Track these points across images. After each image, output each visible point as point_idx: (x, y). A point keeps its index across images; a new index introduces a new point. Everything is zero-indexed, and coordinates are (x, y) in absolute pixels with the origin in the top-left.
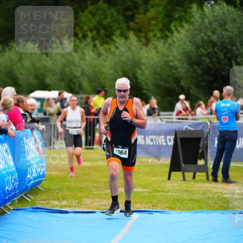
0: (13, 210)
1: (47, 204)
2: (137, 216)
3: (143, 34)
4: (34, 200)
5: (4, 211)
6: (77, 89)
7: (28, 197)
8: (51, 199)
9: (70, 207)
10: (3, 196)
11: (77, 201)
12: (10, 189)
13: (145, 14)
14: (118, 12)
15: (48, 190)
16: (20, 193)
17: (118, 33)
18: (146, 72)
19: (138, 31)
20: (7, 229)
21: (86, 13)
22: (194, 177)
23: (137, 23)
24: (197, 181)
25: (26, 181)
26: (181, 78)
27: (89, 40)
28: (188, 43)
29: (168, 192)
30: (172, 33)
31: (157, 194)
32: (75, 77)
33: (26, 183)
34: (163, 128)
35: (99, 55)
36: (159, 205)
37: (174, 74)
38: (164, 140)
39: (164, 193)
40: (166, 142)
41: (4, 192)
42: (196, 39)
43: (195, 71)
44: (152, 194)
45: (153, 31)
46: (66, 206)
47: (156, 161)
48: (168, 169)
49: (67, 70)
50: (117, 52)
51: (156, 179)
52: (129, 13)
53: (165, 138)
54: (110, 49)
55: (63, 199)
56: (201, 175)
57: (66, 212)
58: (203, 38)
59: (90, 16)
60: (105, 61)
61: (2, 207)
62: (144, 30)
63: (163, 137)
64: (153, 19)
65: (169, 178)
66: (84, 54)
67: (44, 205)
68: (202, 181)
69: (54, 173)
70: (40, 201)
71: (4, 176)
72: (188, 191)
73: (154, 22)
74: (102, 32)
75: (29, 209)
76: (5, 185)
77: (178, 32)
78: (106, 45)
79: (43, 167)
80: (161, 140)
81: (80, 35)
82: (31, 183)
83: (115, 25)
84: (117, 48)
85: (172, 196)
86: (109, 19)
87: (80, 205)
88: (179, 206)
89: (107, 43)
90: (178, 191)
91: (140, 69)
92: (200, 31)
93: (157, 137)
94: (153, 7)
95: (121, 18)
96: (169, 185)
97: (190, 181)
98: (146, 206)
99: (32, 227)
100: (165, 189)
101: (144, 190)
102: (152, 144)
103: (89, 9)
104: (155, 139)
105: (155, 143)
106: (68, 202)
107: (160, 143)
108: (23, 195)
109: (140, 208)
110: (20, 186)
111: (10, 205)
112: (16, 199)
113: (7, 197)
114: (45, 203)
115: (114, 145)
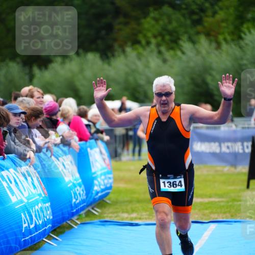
0: (81, 224)
1: (116, 217)
2: (214, 227)
3: (212, 38)
4: (101, 214)
5: (71, 226)
6: (142, 97)
7: (96, 211)
8: (119, 212)
9: (140, 219)
10: (69, 209)
11: (148, 213)
12: (78, 201)
13: (213, 16)
14: (184, 15)
15: (116, 203)
16: (88, 206)
17: (185, 37)
19: (208, 35)
20: (75, 244)
21: (149, 19)
23: (204, 27)
25: (92, 193)
27: (153, 46)
30: (245, 34)
31: (236, 203)
32: (140, 86)
33: (94, 195)
34: (239, 135)
35: (165, 61)
36: (238, 215)
38: (241, 147)
40: (243, 149)
41: (71, 205)
44: (230, 203)
45: (223, 33)
46: (136, 218)
47: (233, 169)
48: (246, 178)
49: (131, 79)
50: (184, 57)
51: (232, 188)
52: (195, 17)
53: (243, 145)
54: (176, 55)
55: (133, 211)
57: (137, 225)
59: (153, 22)
60: (172, 67)
61: (69, 222)
62: (213, 33)
63: (239, 144)
64: (223, 21)
65: (248, 186)
66: (148, 62)
67: (112, 218)
69: (122, 186)
70: (109, 214)
71: (70, 189)
73: (224, 24)
74: (167, 38)
75: (96, 222)
76: (72, 197)
77: (250, 32)
78: (172, 52)
79: (110, 178)
80: (238, 148)
81: (144, 42)
82: (100, 194)
83: (182, 30)
84: (183, 53)
86: (174, 24)
87: (151, 217)
89: (172, 49)
91: (210, 75)
93: (233, 144)
94: (221, 9)
95: (188, 22)
98: (224, 216)
101: (220, 200)
102: (228, 151)
103: (152, 15)
104: (232, 146)
105: (231, 150)
106: (138, 214)
107: (237, 150)
108: (90, 208)
109: (217, 218)
110: (88, 199)
111: (77, 219)
112: (83, 212)
113: (75, 211)
114: (113, 216)
115: (160, 175)
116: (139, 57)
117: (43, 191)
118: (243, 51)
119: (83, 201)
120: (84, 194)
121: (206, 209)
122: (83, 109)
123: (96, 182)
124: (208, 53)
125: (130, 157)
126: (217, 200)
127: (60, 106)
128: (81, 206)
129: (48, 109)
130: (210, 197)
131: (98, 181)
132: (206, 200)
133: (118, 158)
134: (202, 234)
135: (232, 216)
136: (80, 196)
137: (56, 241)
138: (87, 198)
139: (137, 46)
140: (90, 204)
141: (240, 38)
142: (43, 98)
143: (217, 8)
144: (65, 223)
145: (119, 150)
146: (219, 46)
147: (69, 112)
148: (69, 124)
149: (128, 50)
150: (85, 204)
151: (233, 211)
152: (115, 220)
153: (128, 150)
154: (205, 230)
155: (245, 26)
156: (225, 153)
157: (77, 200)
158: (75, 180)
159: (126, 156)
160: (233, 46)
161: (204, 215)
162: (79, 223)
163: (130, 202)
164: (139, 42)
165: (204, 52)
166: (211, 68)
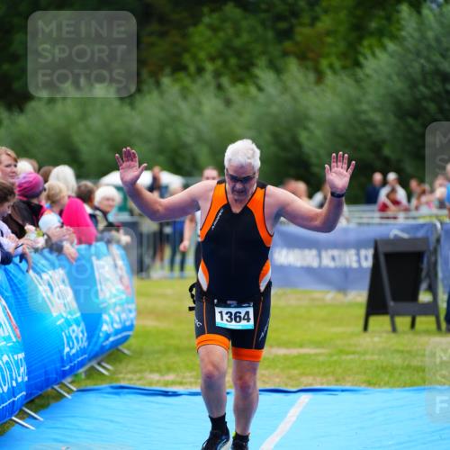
0: (78, 391)
1: (139, 379)
2: (307, 400)
3: (310, 64)
4: (113, 373)
5: (60, 393)
6: (187, 167)
7: (104, 368)
8: (146, 371)
9: (181, 383)
10: (58, 365)
12: (74, 351)
13: (312, 24)
14: (263, 23)
15: (140, 353)
16: (90, 359)
17: (262, 62)
18: (318, 132)
19: (302, 57)
20: (66, 426)
21: (201, 28)
22: (413, 325)
23: (297, 44)
24: (419, 333)
25: (99, 337)
26: (384, 142)
27: (208, 76)
28: (395, 78)
29: (365, 353)
30: (366, 58)
31: (344, 357)
32: (185, 146)
33: (101, 340)
34: (352, 237)
35: (228, 103)
36: (348, 379)
37: (369, 136)
38: (354, 258)
39: (357, 356)
40: (359, 261)
41: (62, 358)
42: (411, 70)
43: (410, 129)
44: (335, 358)
45: (328, 55)
46: (173, 383)
47: (340, 297)
48: (362, 312)
49: (169, 132)
50: (261, 98)
51: (339, 330)
52: (282, 25)
53: (358, 255)
54: (248, 93)
55: (169, 369)
56: (425, 322)
57: (175, 394)
58: (423, 66)
59: (208, 33)
60: (240, 114)
61: (56, 387)
62: (311, 55)
63: (353, 252)
64: (328, 33)
65: (366, 328)
66: (200, 103)
67: (132, 382)
68: (427, 332)
69: (150, 323)
70: (126, 374)
71: (61, 328)
72: (402, 352)
73: (330, 40)
74: (233, 61)
75: (105, 388)
76: (64, 344)
77: (374, 54)
78: (241, 87)
79: (130, 311)
80: (350, 259)
81: (192, 68)
82: (111, 339)
83: (258, 48)
84: (260, 89)
85: (372, 361)
86: (245, 37)
88: (386, 379)
89: (241, 81)
90: (382, 352)
91: (306, 128)
92: (418, 54)
93: (342, 253)
94: (326, 11)
95: (270, 34)
96: (367, 340)
97: (404, 333)
98: (324, 380)
99: (112, 421)
100: (358, 349)
101: (318, 351)
102: (332, 264)
103: (206, 20)
104: (340, 256)
105: (338, 264)
106: (177, 375)
107: (348, 263)
108: (94, 363)
109: (311, 384)
110: (91, 347)
111: (72, 383)
112: (81, 370)
113: (67, 367)
114: (135, 377)
115: (216, 301)
116: (185, 93)
117: (14, 331)
118: (362, 88)
119: (83, 351)
120: (85, 339)
121: (295, 368)
122: (86, 186)
123: (105, 317)
124: (303, 89)
125: (166, 272)
126: (312, 351)
127: (46, 181)
128: (80, 359)
129: (25, 185)
130: (301, 346)
131: (109, 315)
132: (295, 352)
133: (144, 274)
134: (287, 412)
135: (337, 380)
136: (78, 342)
137: (34, 421)
138: (89, 345)
139: (181, 75)
140: (95, 356)
141: (358, 64)
142: (16, 166)
143: (318, 9)
144: (49, 389)
145: (147, 260)
146: (320, 77)
147: (61, 191)
148: (61, 214)
149: (166, 81)
150: (86, 356)
151: (340, 371)
152: (138, 385)
153: (162, 259)
154: (292, 405)
155: (366, 43)
156: (327, 269)
157: (71, 349)
158: (70, 313)
159: (159, 271)
160: (345, 78)
161: (290, 378)
162: (75, 389)
163: (164, 352)
164: (184, 68)
165: (296, 88)
166: (307, 117)
